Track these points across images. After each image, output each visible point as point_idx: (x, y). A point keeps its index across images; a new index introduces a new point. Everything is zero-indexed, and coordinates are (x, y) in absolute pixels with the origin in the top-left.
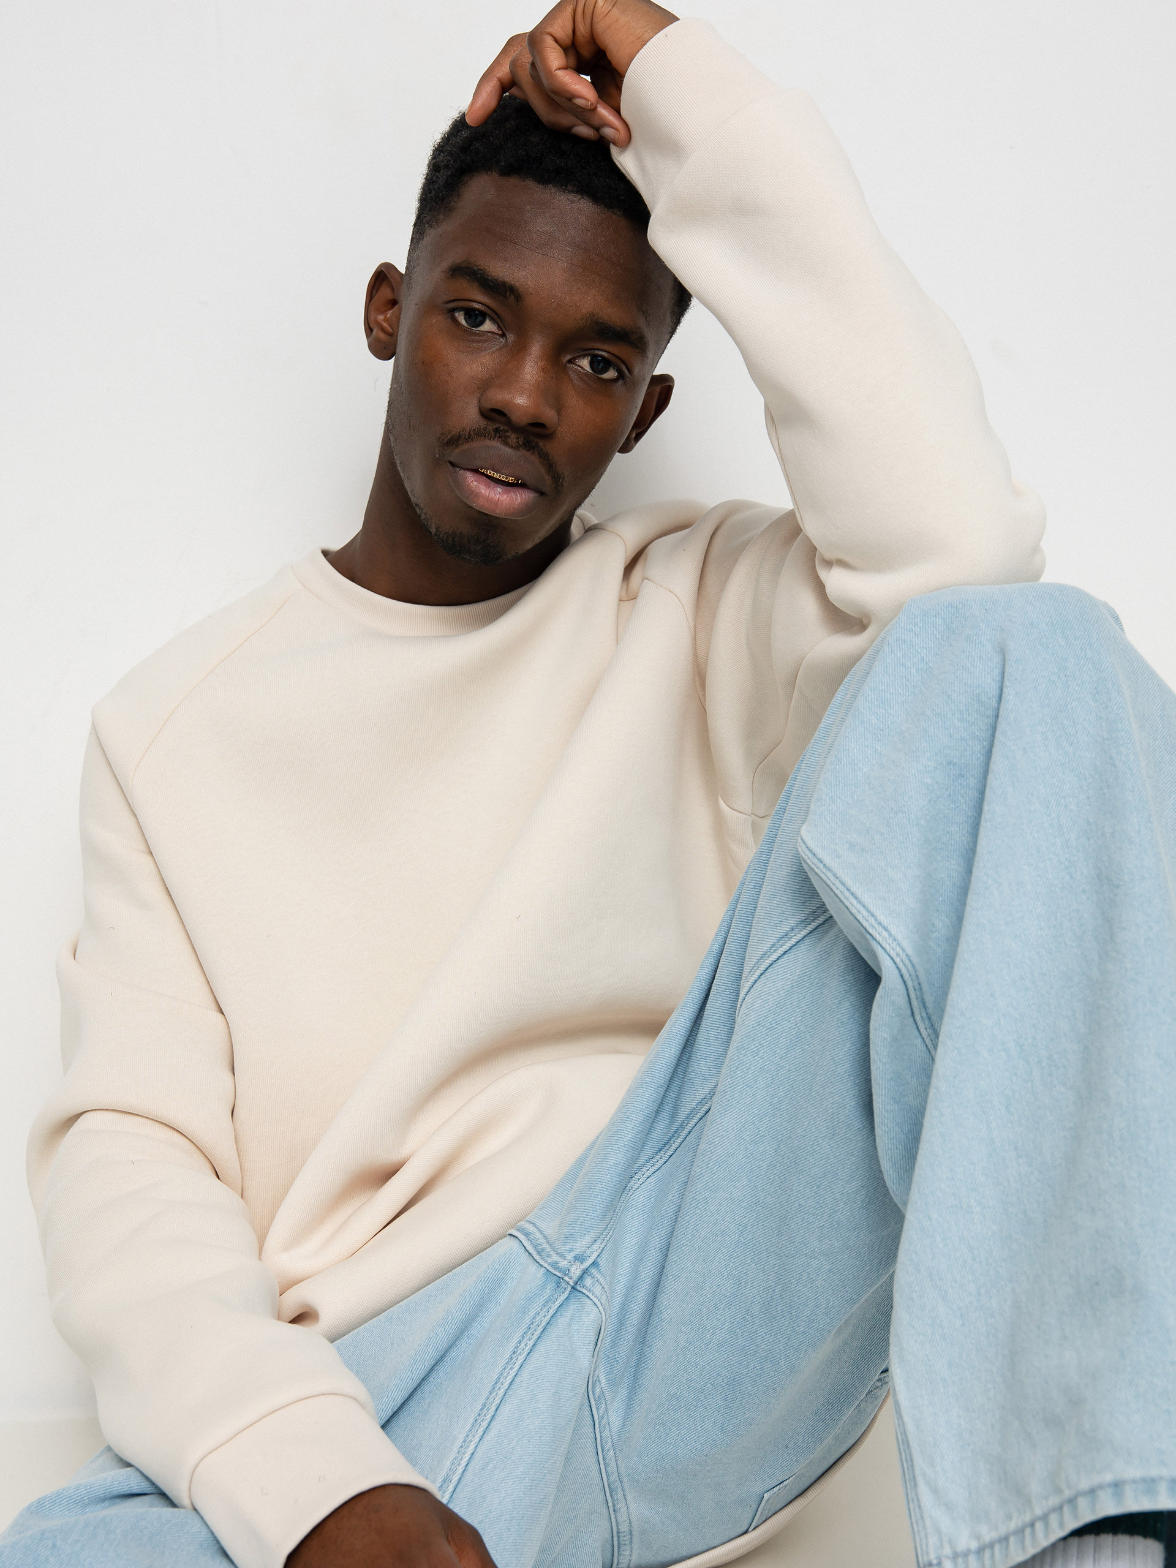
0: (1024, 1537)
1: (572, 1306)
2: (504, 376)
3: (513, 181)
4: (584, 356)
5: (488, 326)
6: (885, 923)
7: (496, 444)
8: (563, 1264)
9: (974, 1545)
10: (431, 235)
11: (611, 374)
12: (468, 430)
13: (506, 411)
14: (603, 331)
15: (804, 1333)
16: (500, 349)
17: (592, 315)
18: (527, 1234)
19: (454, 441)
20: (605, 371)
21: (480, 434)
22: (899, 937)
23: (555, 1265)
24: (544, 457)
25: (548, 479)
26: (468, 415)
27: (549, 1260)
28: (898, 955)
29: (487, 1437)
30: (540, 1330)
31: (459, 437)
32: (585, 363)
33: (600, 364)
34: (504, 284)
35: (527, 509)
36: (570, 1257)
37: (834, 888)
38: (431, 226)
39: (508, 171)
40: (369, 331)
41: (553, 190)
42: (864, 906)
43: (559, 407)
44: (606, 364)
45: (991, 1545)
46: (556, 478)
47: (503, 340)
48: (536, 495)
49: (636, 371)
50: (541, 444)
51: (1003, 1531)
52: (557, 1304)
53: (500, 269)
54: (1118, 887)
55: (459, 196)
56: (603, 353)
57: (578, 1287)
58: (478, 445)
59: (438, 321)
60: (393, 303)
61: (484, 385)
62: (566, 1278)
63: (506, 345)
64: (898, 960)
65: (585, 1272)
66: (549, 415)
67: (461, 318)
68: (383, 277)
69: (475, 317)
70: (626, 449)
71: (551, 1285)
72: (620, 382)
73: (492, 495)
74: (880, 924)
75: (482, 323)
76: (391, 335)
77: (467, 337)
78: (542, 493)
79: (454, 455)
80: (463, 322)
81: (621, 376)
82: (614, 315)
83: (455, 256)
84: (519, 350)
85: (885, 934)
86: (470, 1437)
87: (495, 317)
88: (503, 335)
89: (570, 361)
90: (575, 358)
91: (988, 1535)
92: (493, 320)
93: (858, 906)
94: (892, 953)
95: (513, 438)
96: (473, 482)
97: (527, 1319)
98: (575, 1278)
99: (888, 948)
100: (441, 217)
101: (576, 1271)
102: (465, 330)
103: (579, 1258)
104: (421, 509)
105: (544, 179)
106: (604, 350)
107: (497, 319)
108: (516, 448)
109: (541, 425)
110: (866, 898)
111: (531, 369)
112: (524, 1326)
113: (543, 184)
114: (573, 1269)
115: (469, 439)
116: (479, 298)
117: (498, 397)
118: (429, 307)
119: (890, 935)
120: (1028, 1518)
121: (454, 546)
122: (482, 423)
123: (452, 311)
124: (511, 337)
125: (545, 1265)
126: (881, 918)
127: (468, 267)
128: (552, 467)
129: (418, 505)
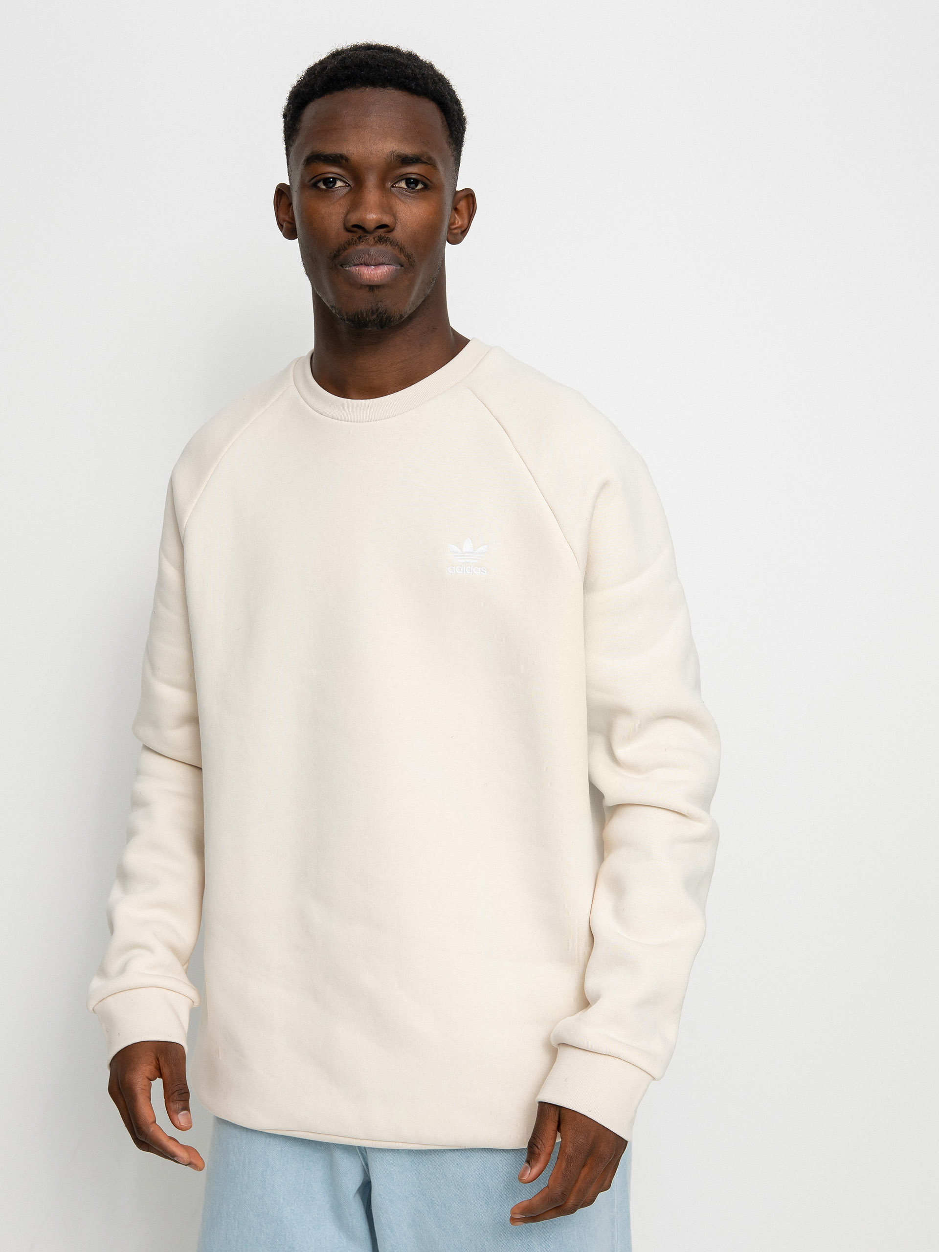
2: (356, 205)
4: (400, 180)
5: (339, 184)
7: (362, 246)
11: (420, 186)
12: (343, 243)
13: (363, 224)
16: (350, 194)
17: (392, 152)
19: (337, 253)
20: (416, 186)
21: (350, 243)
24: (394, 243)
25: (403, 258)
26: (339, 233)
31: (339, 249)
32: (403, 184)
33: (411, 183)
34: (338, 156)
41: (349, 90)
43: (392, 213)
44: (415, 181)
46: (408, 256)
47: (348, 188)
48: (399, 267)
49: (433, 180)
50: (389, 237)
53: (331, 149)
58: (353, 249)
59: (311, 195)
60: (288, 203)
61: (346, 216)
63: (353, 190)
66: (387, 218)
67: (322, 186)
69: (330, 182)
72: (427, 190)
75: (334, 184)
76: (292, 222)
77: (330, 196)
78: (402, 266)
80: (325, 188)
81: (427, 185)
83: (307, 152)
84: (361, 189)
88: (350, 186)
89: (392, 186)
90: (395, 183)
92: (341, 180)
95: (370, 239)
102: (328, 193)
107: (341, 177)
108: (375, 243)
109: (385, 226)
115: (346, 247)
116: (328, 170)
117: (355, 219)
118: (302, 187)
122: (349, 235)
123: (315, 185)
124: (353, 185)
127: (313, 156)
128: (401, 249)
129: (332, 307)
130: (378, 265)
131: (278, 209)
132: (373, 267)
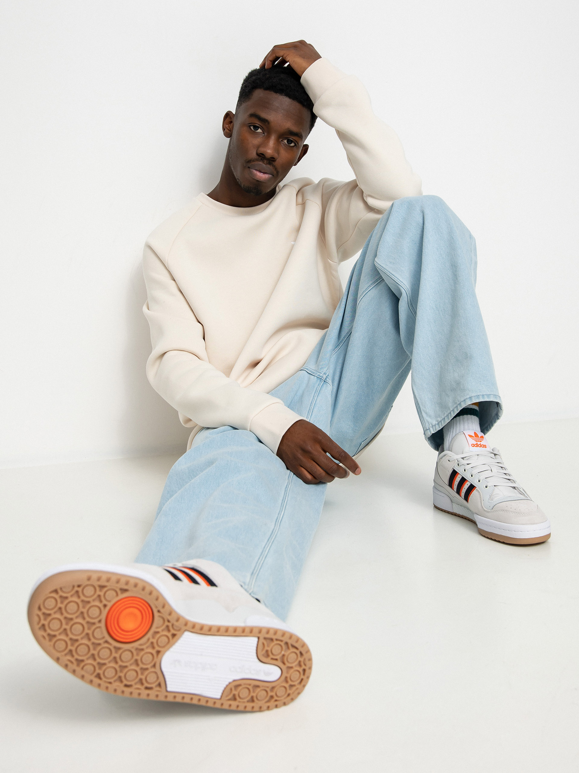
0: (448, 417)
1: (325, 386)
2: (264, 144)
3: (267, 92)
4: (285, 139)
5: (259, 130)
6: (402, 281)
7: (261, 163)
8: (321, 375)
9: (437, 423)
10: (244, 105)
11: (292, 145)
12: (253, 158)
13: (264, 154)
14: (292, 133)
15: (376, 389)
16: (263, 137)
17: (288, 128)
18: (307, 369)
19: (249, 161)
20: (291, 144)
21: (257, 160)
22: (406, 284)
23: (319, 375)
24: (274, 166)
25: (275, 173)
26: (253, 154)
27: (317, 374)
28: (406, 288)
29: (312, 416)
30: (319, 391)
31: (251, 160)
32: (286, 141)
33: (289, 142)
34: (265, 119)
35: (269, 180)
36: (323, 373)
37: (387, 274)
38: (244, 103)
39: (267, 89)
40: (224, 130)
41: (279, 94)
42: (396, 277)
43: (278, 153)
44: (292, 142)
45: (441, 421)
46: (278, 172)
47: (264, 134)
48: (272, 176)
49: (300, 144)
50: (273, 163)
51: (443, 417)
52: (321, 385)
53: (263, 115)
54: (457, 267)
55: (252, 95)
56: (291, 139)
57: (325, 381)
58: (256, 163)
59: (245, 128)
60: (231, 122)
61: (258, 147)
62: (322, 379)
63: (264, 136)
64: (406, 290)
65: (327, 377)
66: (276, 155)
67: (252, 128)
68: (228, 115)
69: (256, 128)
70: (295, 165)
71: (319, 381)
72: (295, 146)
73: (260, 175)
74: (400, 281)
75: (258, 130)
76: (230, 131)
77: (254, 133)
78: (273, 176)
79: (249, 165)
80: (253, 129)
81: (295, 145)
82: (294, 129)
83: (251, 111)
84: (268, 137)
85: (402, 283)
86: (308, 416)
87: (262, 128)
88: (264, 133)
89: (282, 141)
90: (283, 140)
91: (439, 419)
92: (261, 129)
93: (394, 277)
94: (404, 288)
95: (265, 161)
96: (255, 172)
97: (315, 389)
98: (325, 379)
99: (403, 287)
100: (247, 100)
101: (325, 377)
102: (254, 131)
103: (325, 374)
104: (239, 180)
105: (276, 92)
106: (292, 138)
107: (262, 129)
108: (267, 164)
109: (274, 158)
110: (396, 275)
111: (272, 142)
112: (315, 390)
113: (276, 93)
114: (324, 376)
115: (254, 161)
116: (258, 123)
117: (262, 150)
118: (243, 125)
119: (403, 283)
120: (449, 412)
121: (248, 190)
122: (257, 157)
123: (250, 126)
124: (266, 134)
125: (316, 376)
126: (401, 280)
127: (255, 115)
128: (276, 169)
129: (238, 179)
130: (264, 173)
131: (225, 121)
132: (262, 174)
